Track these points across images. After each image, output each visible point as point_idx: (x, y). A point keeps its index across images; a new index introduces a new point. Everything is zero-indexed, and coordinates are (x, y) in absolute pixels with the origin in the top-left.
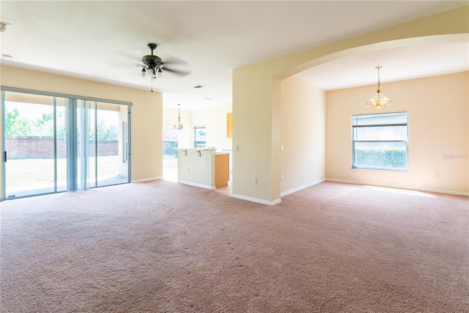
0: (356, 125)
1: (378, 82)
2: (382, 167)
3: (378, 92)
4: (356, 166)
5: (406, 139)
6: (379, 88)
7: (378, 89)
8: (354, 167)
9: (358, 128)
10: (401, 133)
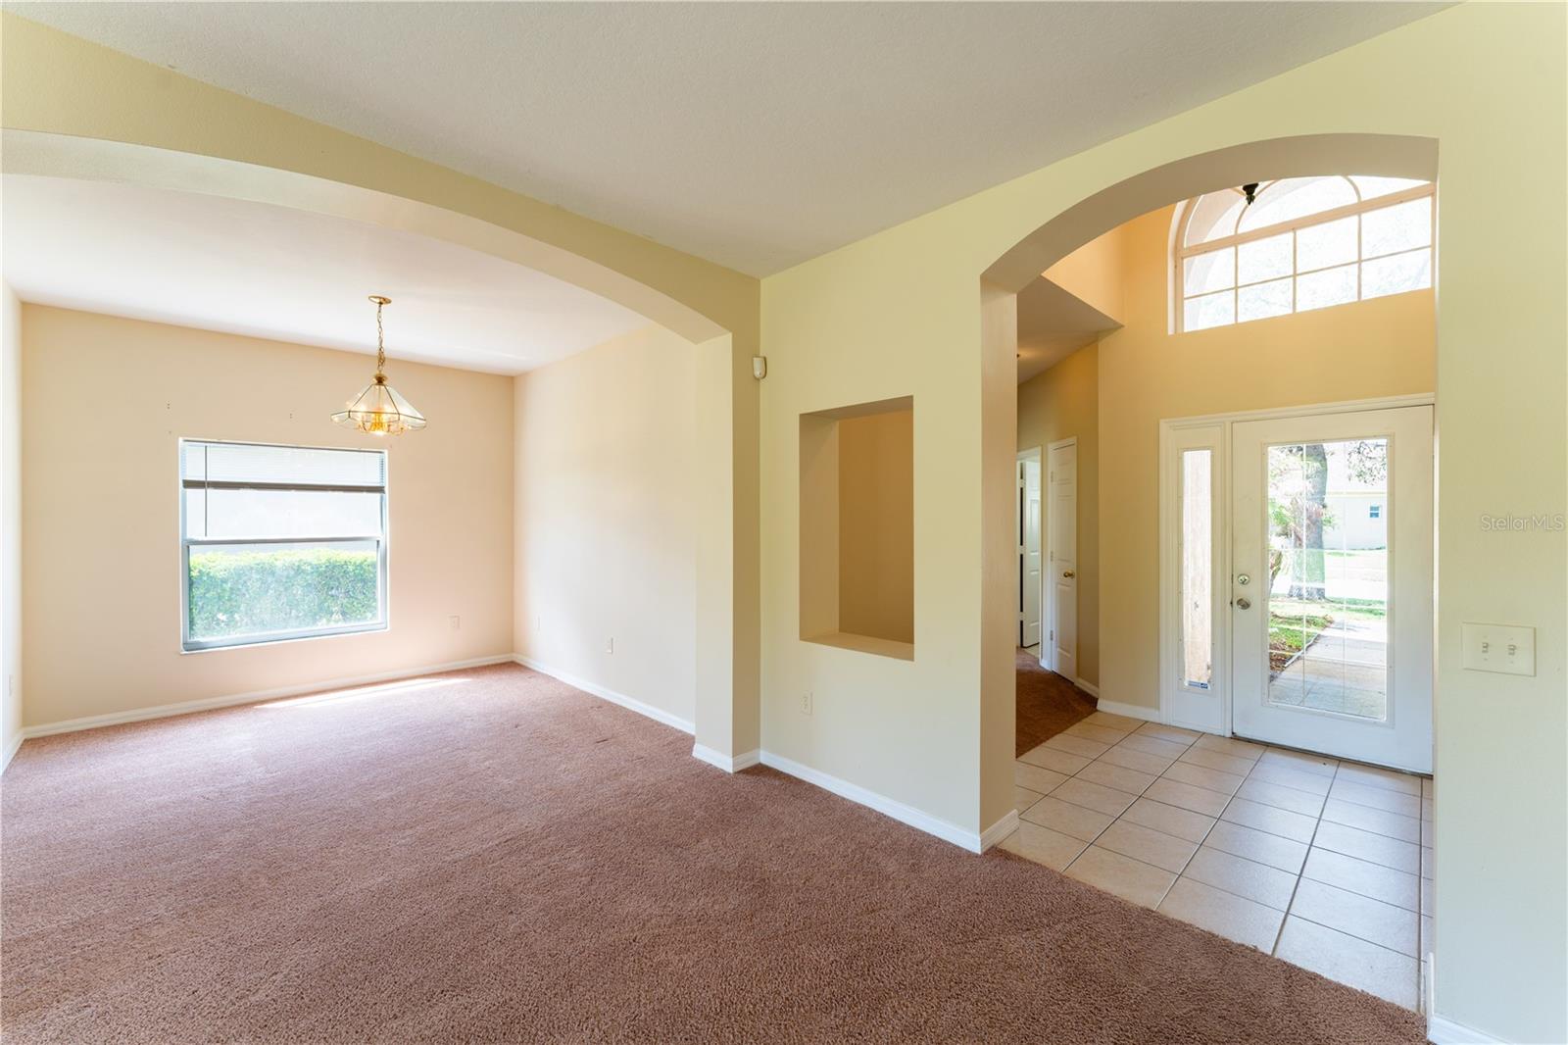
0: (204, 479)
1: (377, 349)
2: (305, 629)
3: (380, 381)
4: (199, 638)
5: (377, 534)
6: (382, 370)
7: (378, 372)
8: (191, 647)
9: (210, 491)
10: (364, 517)
